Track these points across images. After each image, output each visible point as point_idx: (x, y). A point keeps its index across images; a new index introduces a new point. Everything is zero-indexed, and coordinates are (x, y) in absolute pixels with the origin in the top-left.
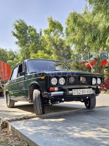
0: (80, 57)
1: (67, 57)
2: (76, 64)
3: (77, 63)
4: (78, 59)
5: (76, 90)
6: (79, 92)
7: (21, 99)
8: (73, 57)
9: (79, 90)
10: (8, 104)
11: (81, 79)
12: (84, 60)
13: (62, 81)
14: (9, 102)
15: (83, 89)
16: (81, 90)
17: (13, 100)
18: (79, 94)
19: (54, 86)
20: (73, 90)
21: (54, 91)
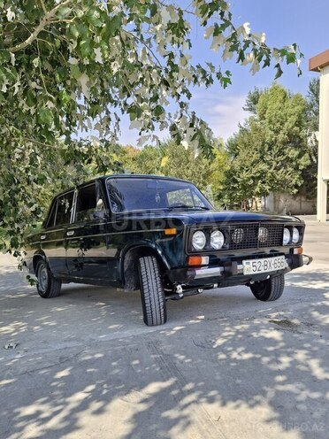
5: (251, 261)
6: (258, 265)
9: (257, 261)
11: (262, 233)
13: (218, 240)
15: (267, 259)
16: (262, 260)
18: (257, 272)
19: (198, 254)
20: (244, 262)
21: (200, 266)
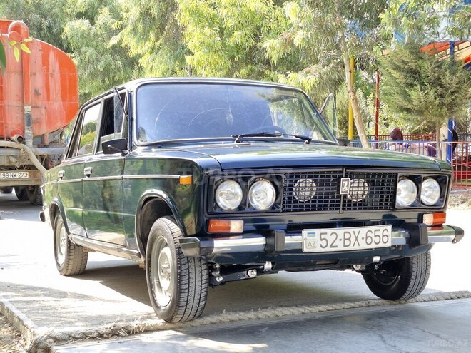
0: (433, 22)
1: (366, 15)
2: (407, 57)
3: (416, 51)
4: (419, 29)
7: (110, 246)
8: (395, 22)
10: (62, 259)
12: (453, 33)
14: (64, 249)
17: (78, 246)
